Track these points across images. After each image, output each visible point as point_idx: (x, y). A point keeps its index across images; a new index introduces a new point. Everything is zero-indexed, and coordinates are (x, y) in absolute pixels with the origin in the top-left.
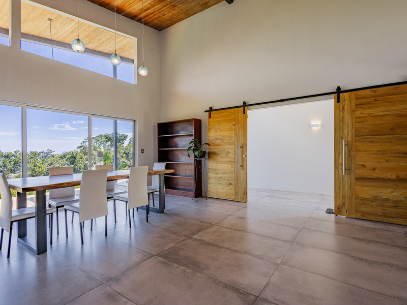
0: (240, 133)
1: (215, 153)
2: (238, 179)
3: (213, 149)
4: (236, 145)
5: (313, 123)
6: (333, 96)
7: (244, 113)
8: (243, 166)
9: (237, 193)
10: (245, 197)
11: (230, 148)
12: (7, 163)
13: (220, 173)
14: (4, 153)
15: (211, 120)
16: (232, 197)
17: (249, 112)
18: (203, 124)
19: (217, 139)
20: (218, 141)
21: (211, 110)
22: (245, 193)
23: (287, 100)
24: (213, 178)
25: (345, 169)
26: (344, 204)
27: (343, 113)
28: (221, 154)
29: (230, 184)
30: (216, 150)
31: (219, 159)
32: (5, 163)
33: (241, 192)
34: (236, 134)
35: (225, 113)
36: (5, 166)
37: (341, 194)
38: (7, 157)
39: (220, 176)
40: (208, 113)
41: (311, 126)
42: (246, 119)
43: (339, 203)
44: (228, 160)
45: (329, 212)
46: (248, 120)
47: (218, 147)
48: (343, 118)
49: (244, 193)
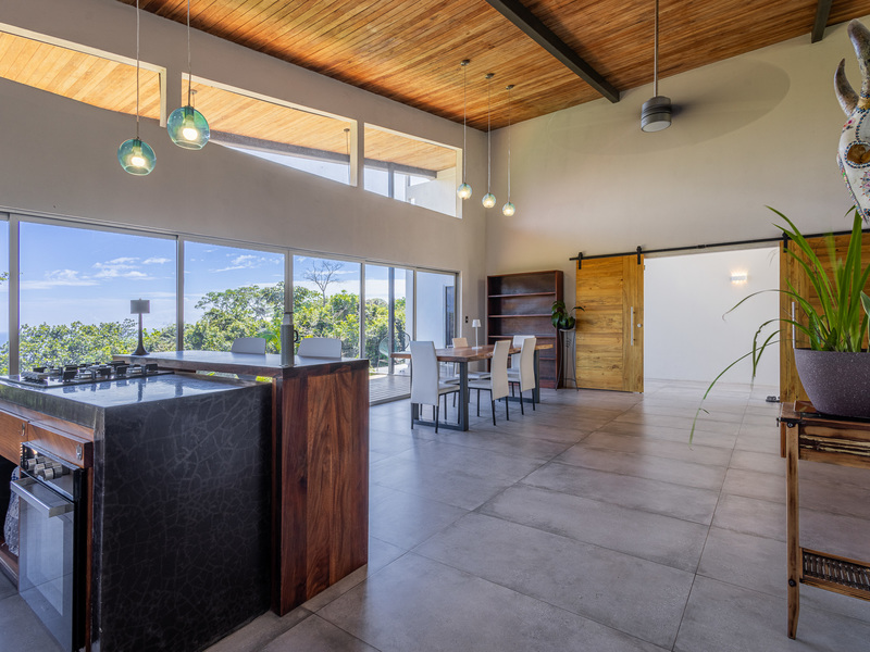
0: (633, 292)
1: (589, 322)
2: (628, 359)
3: (585, 315)
4: (625, 310)
5: (734, 274)
6: (778, 242)
7: (639, 263)
8: (638, 340)
9: (626, 379)
10: (640, 385)
11: (614, 315)
12: (58, 347)
13: (597, 352)
14: (51, 327)
15: (582, 272)
16: (619, 386)
17: (647, 262)
18: (566, 278)
19: (592, 301)
20: (595, 304)
21: (581, 257)
22: (641, 379)
23: (708, 246)
24: (585, 359)
25: (796, 341)
26: (793, 388)
27: (793, 266)
28: (599, 324)
29: (614, 367)
30: (590, 318)
31: (596, 330)
32: (54, 348)
33: (633, 378)
34: (625, 293)
35: (606, 262)
36: (54, 353)
37: (789, 374)
38: (57, 335)
39: (597, 355)
40: (575, 262)
41: (731, 279)
42: (642, 273)
43: (787, 387)
44: (611, 331)
45: (771, 400)
46: (646, 274)
47: (593, 312)
48: (792, 273)
49: (639, 380)
